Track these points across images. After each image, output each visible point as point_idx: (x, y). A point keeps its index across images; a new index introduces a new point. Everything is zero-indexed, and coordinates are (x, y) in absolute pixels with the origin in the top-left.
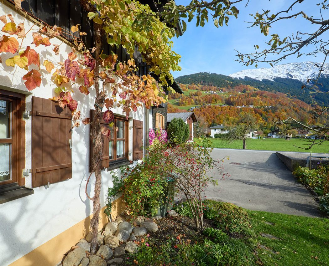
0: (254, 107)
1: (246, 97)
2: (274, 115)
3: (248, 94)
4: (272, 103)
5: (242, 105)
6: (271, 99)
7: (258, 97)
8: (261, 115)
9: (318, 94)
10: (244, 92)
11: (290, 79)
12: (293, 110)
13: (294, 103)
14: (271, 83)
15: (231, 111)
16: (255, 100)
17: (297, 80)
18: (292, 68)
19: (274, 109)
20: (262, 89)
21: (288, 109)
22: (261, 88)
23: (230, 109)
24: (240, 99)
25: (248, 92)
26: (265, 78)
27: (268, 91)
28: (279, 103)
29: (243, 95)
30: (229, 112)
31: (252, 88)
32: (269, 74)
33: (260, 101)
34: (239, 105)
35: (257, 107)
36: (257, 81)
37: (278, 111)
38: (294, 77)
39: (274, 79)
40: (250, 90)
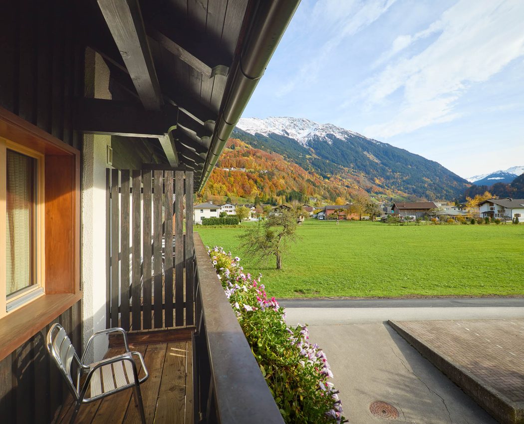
0: (247, 171)
1: (235, 156)
2: (271, 183)
3: (238, 152)
4: (268, 166)
5: (231, 167)
6: (266, 162)
7: (251, 158)
8: (256, 182)
9: (315, 159)
10: (233, 147)
11: (286, 137)
12: (292, 177)
13: (292, 169)
14: (266, 140)
15: (215, 175)
16: (247, 160)
17: (294, 139)
18: (288, 123)
19: (271, 175)
20: (255, 146)
21: (286, 175)
22: (254, 144)
23: (214, 172)
24: (228, 157)
25: (237, 148)
26: (258, 132)
27: (262, 149)
28: (276, 167)
29: (231, 152)
30: (213, 176)
31: (243, 144)
32: (263, 127)
33: (254, 163)
34: (227, 167)
35: (251, 172)
36: (249, 134)
37: (276, 178)
38: (290, 134)
39: (269, 135)
40: (240, 146)
